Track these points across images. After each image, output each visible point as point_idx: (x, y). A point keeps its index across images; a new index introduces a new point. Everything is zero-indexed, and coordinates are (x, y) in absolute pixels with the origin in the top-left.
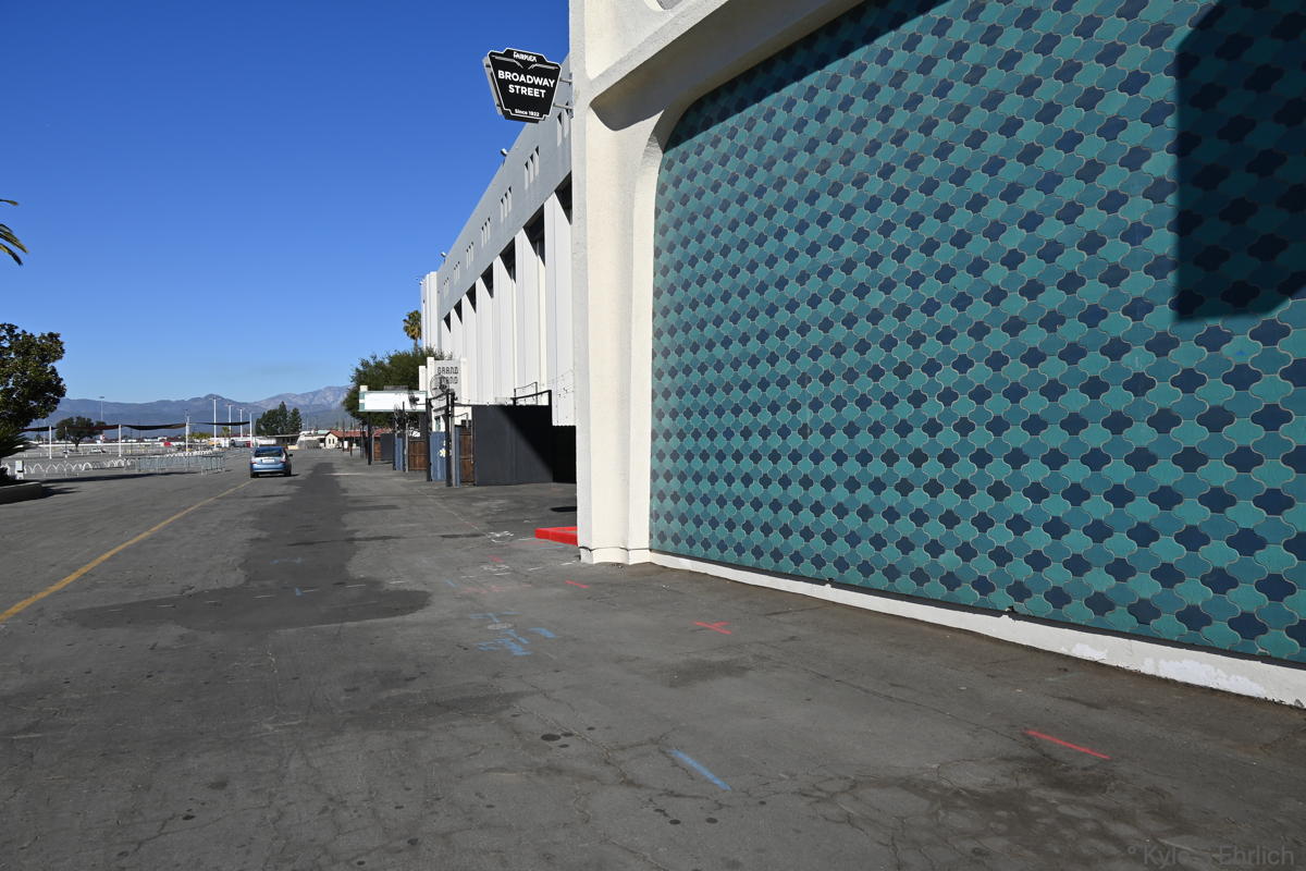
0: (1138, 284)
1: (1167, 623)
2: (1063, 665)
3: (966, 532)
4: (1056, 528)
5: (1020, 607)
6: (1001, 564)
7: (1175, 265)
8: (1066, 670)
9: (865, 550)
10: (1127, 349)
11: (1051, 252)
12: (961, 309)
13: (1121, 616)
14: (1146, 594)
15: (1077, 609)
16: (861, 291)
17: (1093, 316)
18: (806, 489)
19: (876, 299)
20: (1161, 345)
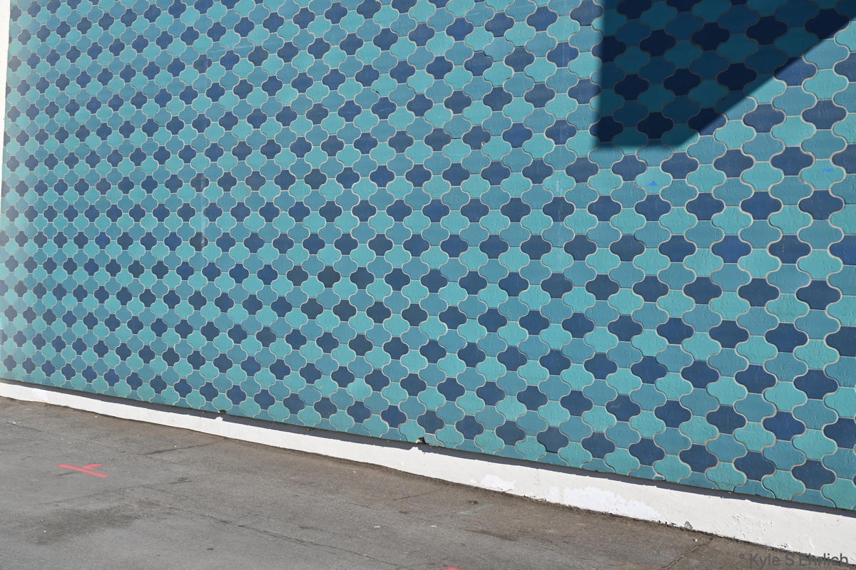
0: (562, 106)
1: (574, 452)
2: (472, 497)
3: (378, 358)
4: (471, 355)
5: (431, 439)
6: (413, 392)
7: (598, 91)
8: (476, 502)
9: (264, 378)
10: (549, 172)
11: (479, 64)
12: (383, 116)
13: (530, 446)
14: (556, 423)
15: (489, 440)
16: (272, 86)
17: (518, 135)
18: (197, 308)
19: (288, 96)
20: (581, 171)
